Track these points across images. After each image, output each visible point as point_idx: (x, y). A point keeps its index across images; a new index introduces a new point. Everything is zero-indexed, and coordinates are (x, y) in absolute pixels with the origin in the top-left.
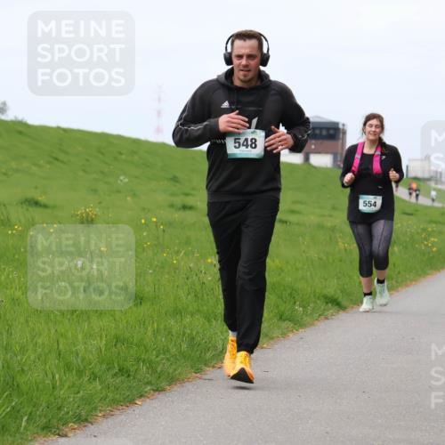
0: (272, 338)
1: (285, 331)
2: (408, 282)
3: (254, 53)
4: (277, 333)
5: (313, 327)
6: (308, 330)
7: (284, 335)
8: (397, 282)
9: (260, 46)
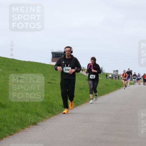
0: (46, 119)
1: (50, 116)
2: (87, 101)
3: (70, 50)
4: (47, 117)
5: (58, 115)
6: (57, 116)
7: (50, 118)
8: (84, 101)
9: (71, 49)
